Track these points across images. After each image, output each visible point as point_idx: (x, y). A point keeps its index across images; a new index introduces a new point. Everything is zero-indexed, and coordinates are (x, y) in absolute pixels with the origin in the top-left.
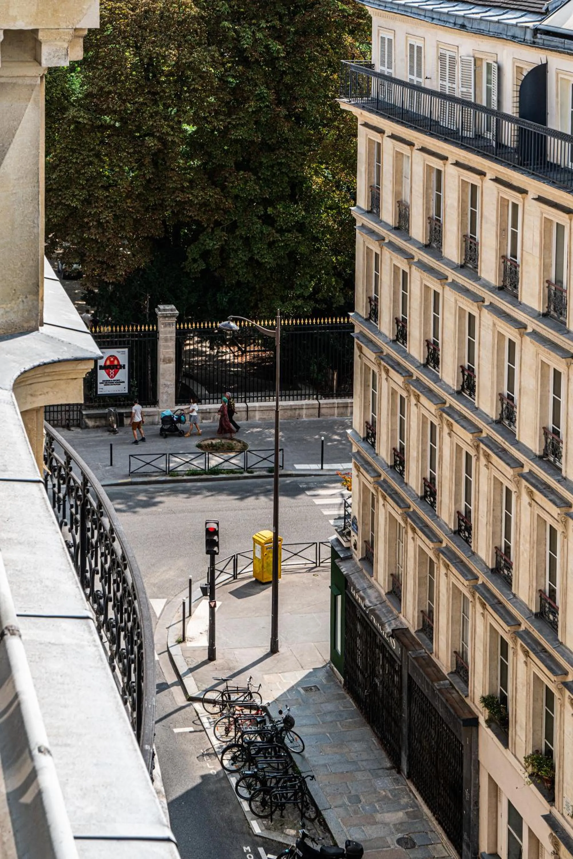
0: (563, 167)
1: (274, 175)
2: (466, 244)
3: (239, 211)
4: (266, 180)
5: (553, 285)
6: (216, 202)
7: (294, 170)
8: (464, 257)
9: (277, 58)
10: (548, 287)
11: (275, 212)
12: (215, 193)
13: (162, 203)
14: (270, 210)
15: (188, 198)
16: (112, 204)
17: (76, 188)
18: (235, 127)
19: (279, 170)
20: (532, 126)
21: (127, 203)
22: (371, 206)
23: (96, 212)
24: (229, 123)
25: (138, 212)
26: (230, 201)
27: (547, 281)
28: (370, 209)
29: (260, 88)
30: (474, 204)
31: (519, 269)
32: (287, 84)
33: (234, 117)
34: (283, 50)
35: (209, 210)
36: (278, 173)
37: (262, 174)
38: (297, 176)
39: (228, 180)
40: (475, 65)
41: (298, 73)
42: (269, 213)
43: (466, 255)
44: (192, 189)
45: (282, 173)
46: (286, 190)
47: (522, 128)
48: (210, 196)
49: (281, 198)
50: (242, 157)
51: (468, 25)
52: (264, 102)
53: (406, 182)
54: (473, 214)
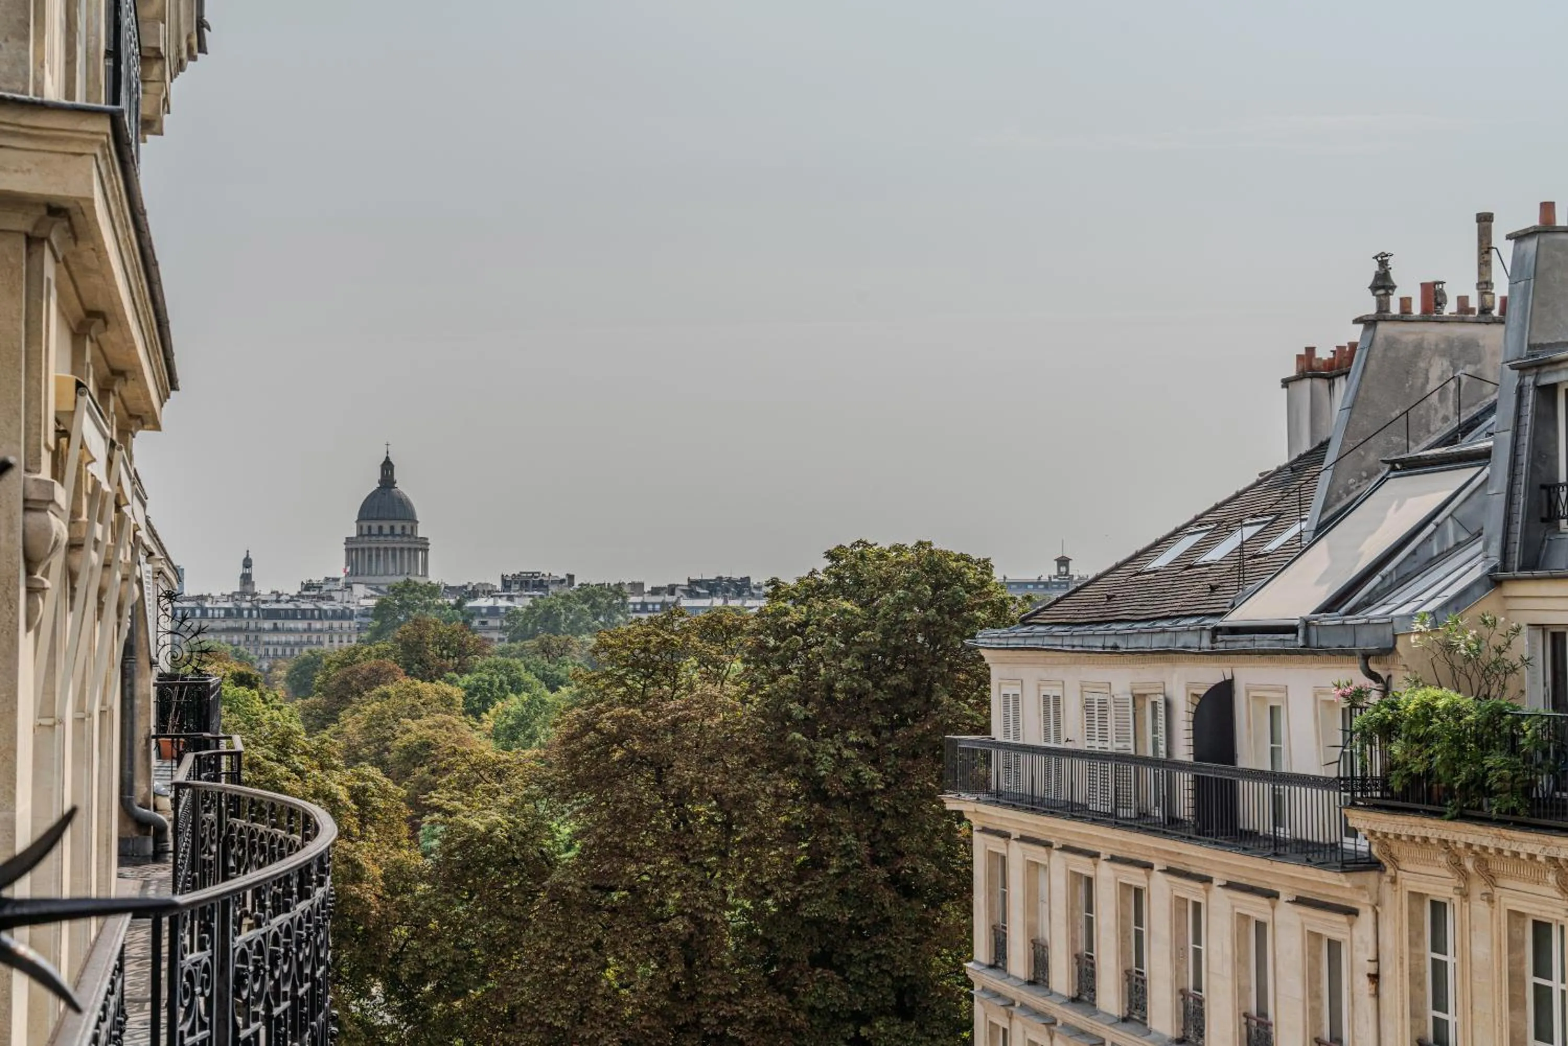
0: (1261, 834)
1: (869, 975)
2: (1130, 984)
3: (817, 1033)
4: (858, 984)
5: (1253, 1018)
6: (780, 1018)
7: (900, 966)
8: (1127, 1005)
9: (873, 793)
10: (1247, 1023)
11: (872, 1033)
12: (779, 1003)
13: (698, 1022)
14: (863, 1031)
15: (738, 1011)
16: (618, 1023)
17: (562, 998)
18: (808, 898)
19: (877, 966)
20: (1213, 770)
21: (641, 1021)
22: (995, 958)
23: (592, 1036)
24: (800, 893)
25: (660, 1035)
26: (803, 1016)
27: (1245, 1015)
28: (993, 962)
29: (845, 837)
30: (1139, 921)
31: (1205, 1005)
32: (888, 832)
33: (807, 883)
34: (881, 780)
35: (770, 1032)
36: (876, 971)
37: (852, 973)
38: (905, 975)
39: (798, 982)
40: (1134, 706)
41: (905, 816)
42: (863, 1035)
43: (1130, 1001)
44: (743, 998)
45: (882, 971)
46: (889, 998)
47: (1198, 776)
48: (772, 1008)
49: (882, 1012)
50: (820, 946)
51: (1122, 644)
52: (851, 859)
53: (1044, 908)
54: (1139, 936)
